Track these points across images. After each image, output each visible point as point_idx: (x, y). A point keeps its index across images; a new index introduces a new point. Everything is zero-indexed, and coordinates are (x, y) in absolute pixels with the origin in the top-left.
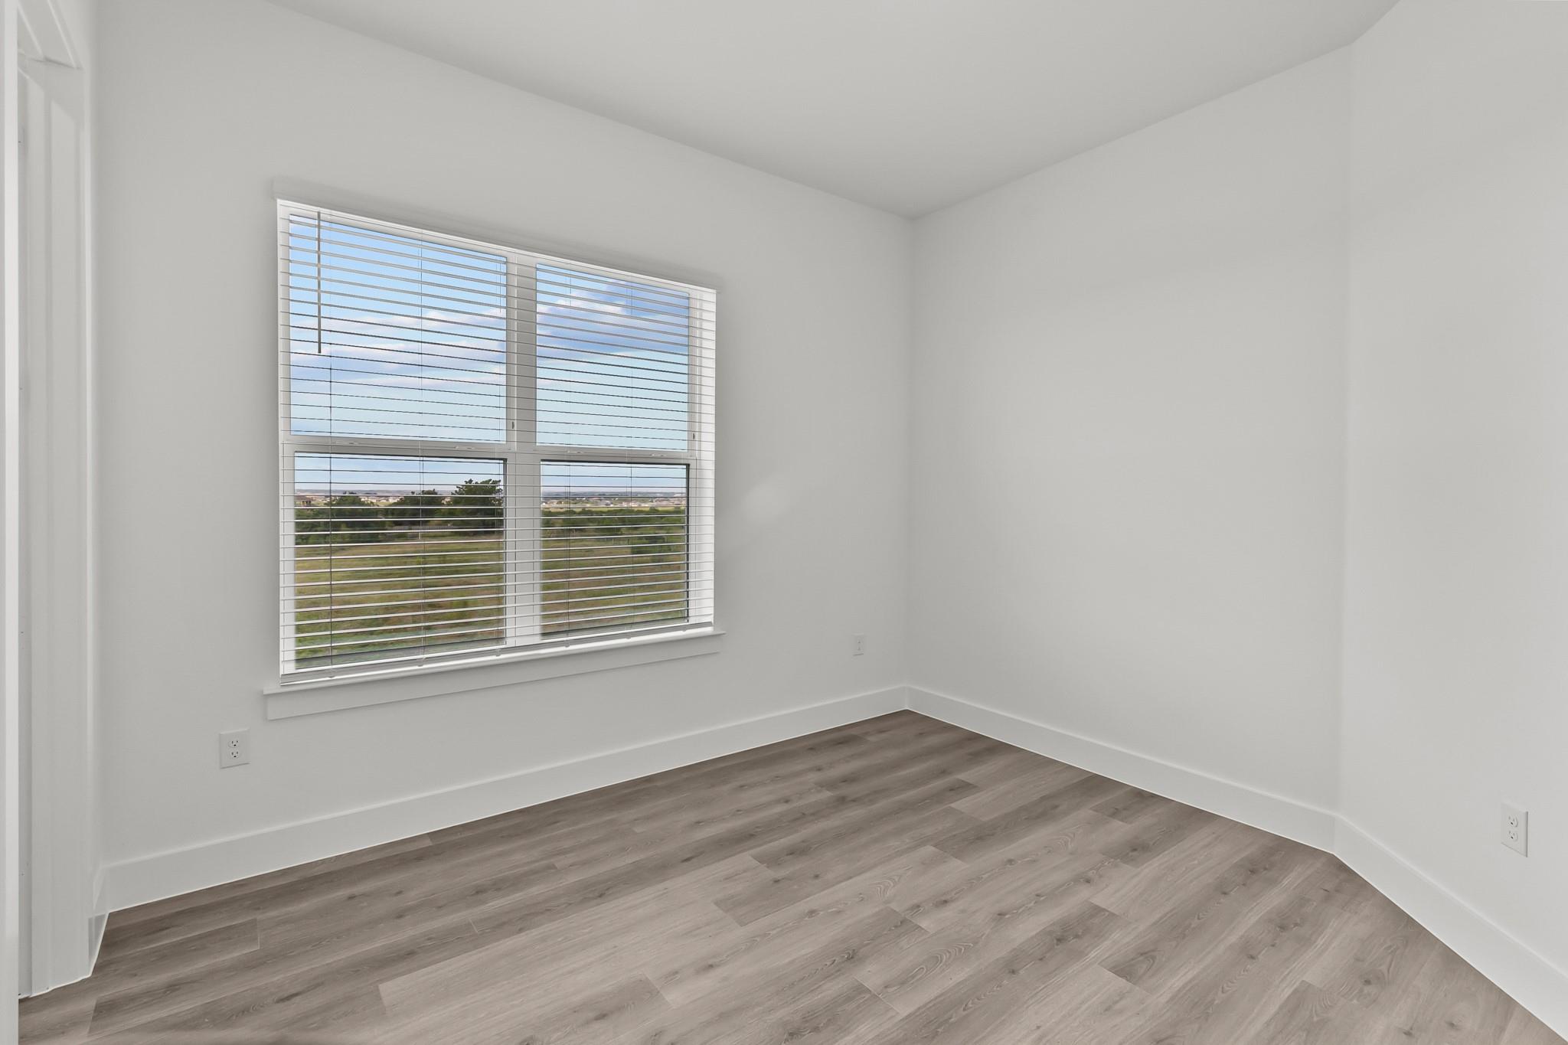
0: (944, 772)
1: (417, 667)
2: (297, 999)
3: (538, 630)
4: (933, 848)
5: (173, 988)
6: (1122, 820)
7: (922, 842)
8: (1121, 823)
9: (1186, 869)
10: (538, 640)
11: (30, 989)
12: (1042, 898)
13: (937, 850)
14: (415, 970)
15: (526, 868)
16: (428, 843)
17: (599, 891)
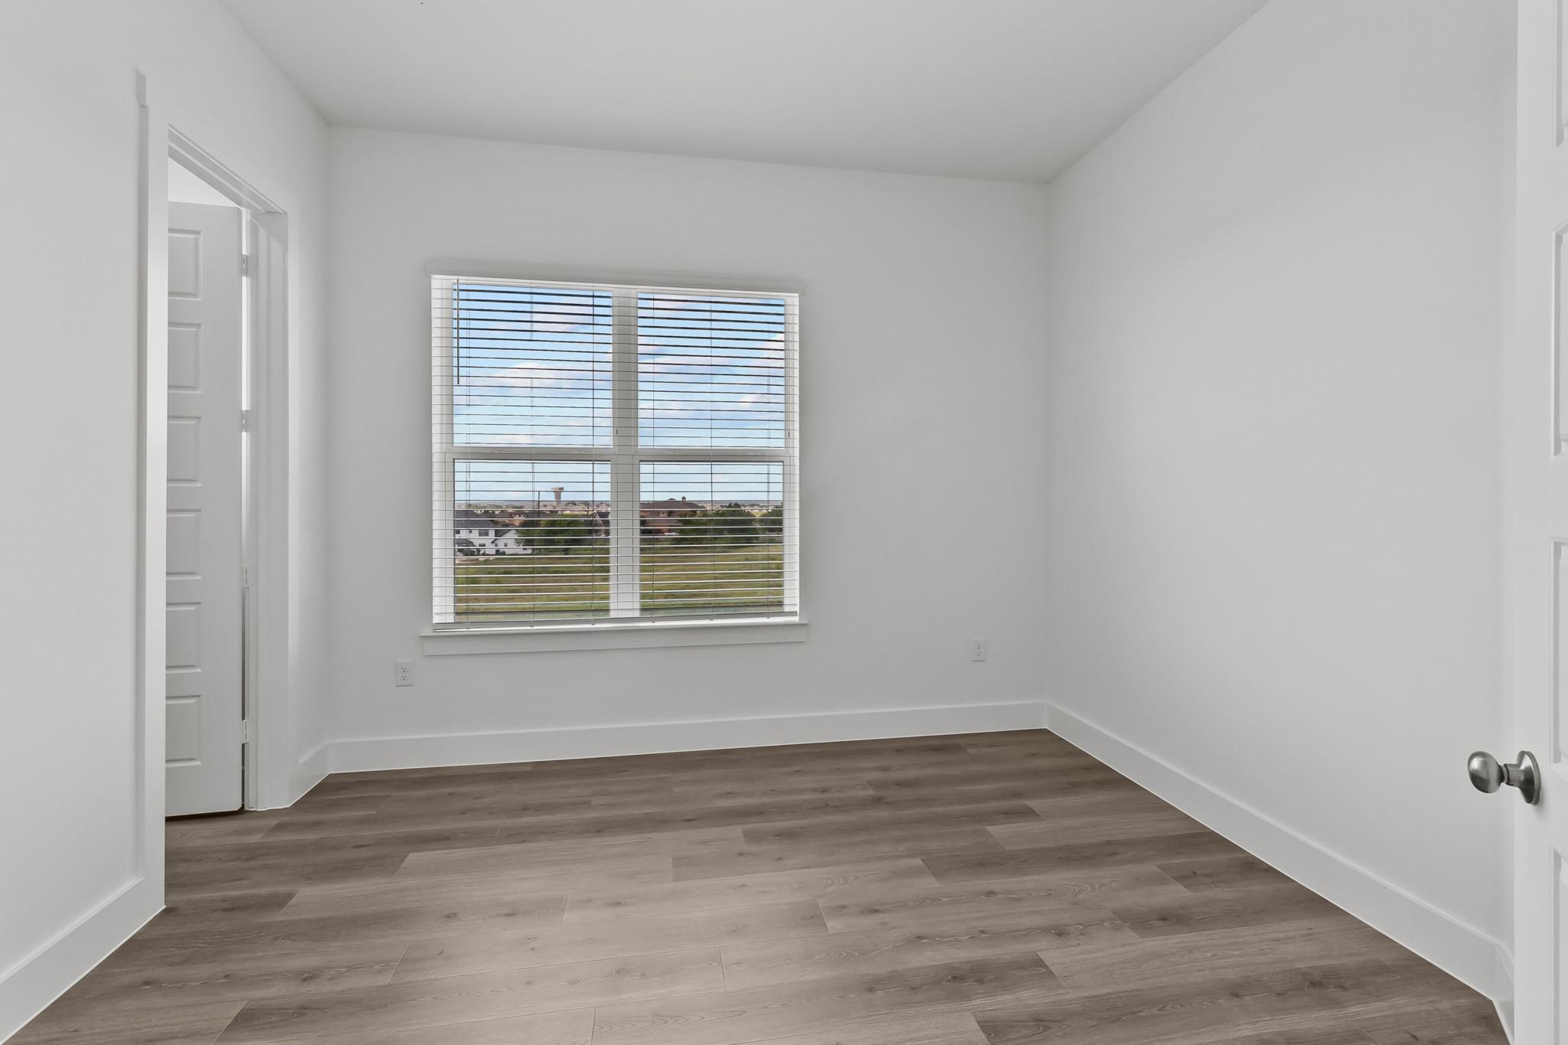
0: (1017, 795)
1: (529, 628)
2: (363, 849)
3: (638, 606)
4: (921, 862)
5: (316, 824)
6: (1186, 887)
7: (912, 855)
8: (1182, 888)
9: (1214, 956)
10: (637, 614)
11: (257, 807)
12: (984, 936)
13: (923, 864)
14: (436, 850)
15: (570, 800)
16: (529, 768)
17: (600, 828)
